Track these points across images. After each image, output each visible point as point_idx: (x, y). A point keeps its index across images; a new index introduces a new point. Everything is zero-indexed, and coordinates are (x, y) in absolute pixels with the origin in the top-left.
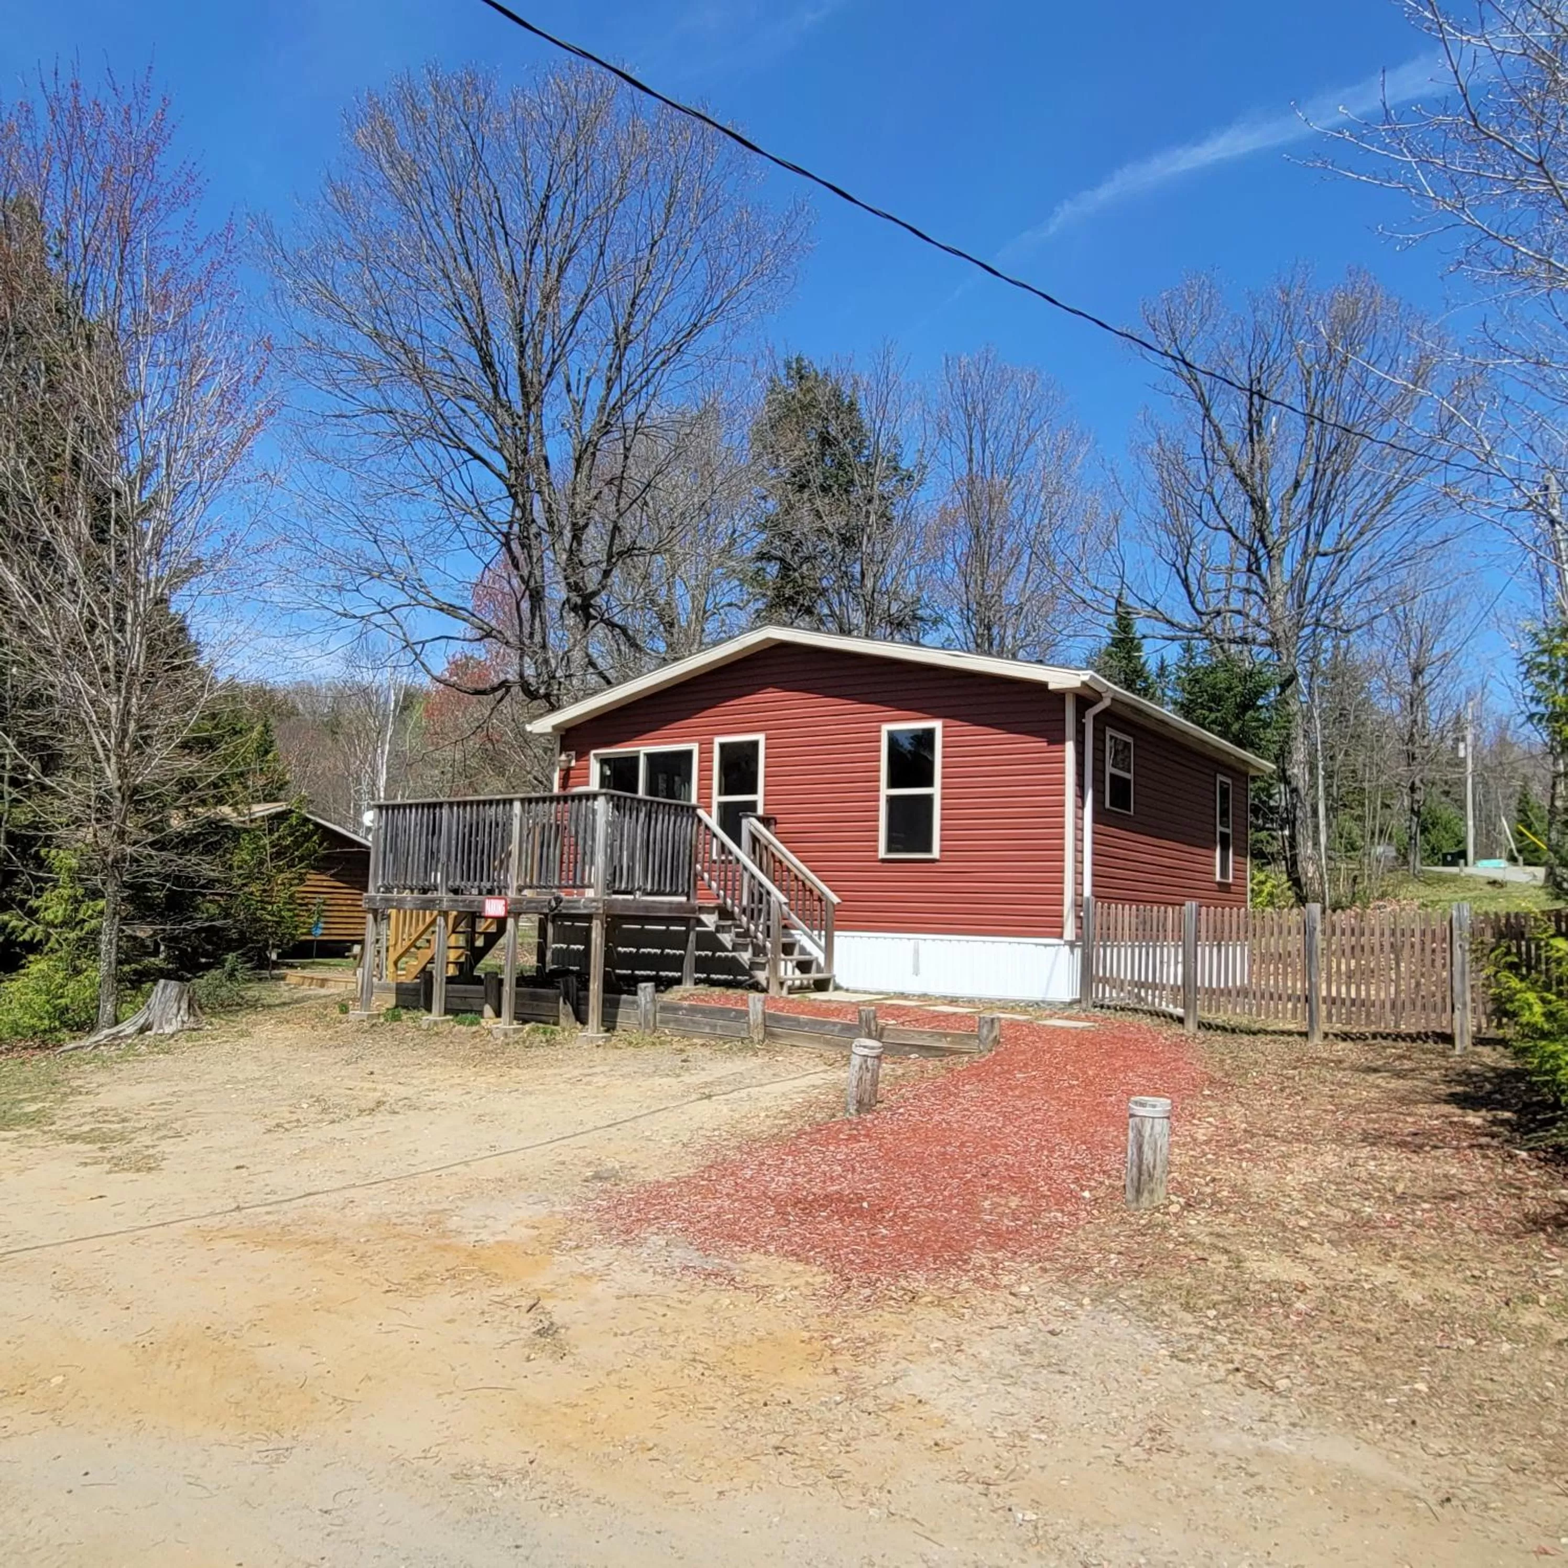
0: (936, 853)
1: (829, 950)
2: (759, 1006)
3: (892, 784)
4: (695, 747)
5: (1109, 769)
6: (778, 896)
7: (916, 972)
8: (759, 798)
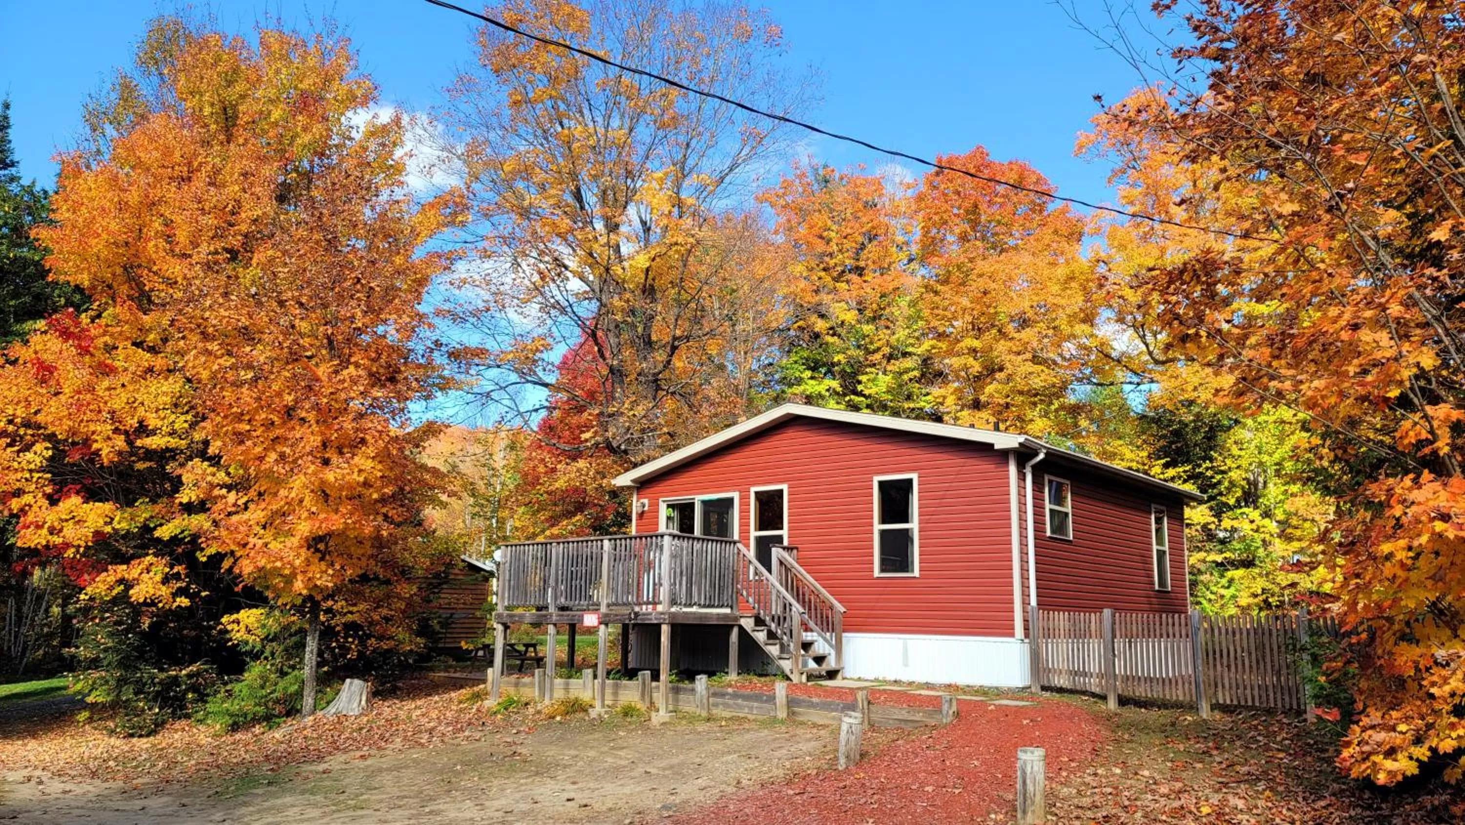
0: (916, 573)
1: (838, 648)
2: (784, 693)
3: (883, 521)
4: (736, 495)
5: (1048, 506)
6: (797, 608)
7: (906, 665)
8: (784, 532)
